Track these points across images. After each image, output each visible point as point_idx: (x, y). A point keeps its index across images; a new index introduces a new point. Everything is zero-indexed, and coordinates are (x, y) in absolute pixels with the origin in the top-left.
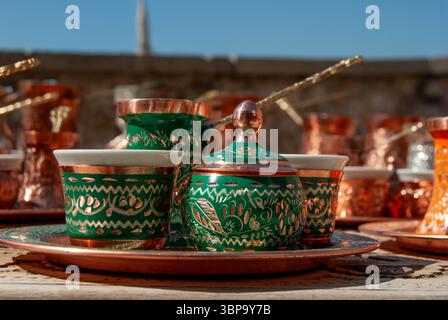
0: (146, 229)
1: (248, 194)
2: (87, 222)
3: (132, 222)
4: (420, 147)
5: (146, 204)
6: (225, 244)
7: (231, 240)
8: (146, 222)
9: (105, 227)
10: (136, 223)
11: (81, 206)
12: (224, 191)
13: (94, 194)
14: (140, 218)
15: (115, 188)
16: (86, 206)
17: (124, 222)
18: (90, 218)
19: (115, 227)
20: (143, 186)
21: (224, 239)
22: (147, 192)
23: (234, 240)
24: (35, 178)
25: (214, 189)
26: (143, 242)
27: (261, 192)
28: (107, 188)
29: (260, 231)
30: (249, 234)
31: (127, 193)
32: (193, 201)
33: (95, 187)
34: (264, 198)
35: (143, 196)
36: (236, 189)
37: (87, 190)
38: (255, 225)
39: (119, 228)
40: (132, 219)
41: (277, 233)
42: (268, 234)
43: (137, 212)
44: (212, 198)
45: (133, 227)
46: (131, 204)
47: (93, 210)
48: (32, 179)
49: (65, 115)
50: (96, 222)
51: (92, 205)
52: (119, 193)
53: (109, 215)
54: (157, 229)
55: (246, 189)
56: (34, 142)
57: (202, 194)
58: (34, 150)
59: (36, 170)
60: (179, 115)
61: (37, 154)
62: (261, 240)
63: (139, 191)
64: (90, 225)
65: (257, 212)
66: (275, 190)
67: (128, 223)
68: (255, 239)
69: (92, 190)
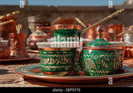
0: (69, 68)
1: (104, 57)
2: (50, 66)
3: (65, 66)
4: (127, 35)
5: (69, 60)
6: (96, 73)
7: (99, 71)
8: (69, 66)
9: (56, 68)
10: (66, 66)
11: (48, 61)
12: (96, 55)
13: (52, 57)
14: (67, 65)
15: (59, 55)
16: (49, 61)
17: (62, 66)
18: (51, 65)
19: (60, 68)
20: (68, 54)
21: (96, 71)
22: (69, 56)
23: (100, 71)
24: (14, 48)
25: (93, 55)
26: (67, 72)
27: (108, 56)
28: (57, 55)
29: (108, 68)
30: (105, 69)
31: (63, 57)
32: (85, 59)
33: (53, 55)
34: (109, 58)
35: (68, 58)
36: (100, 55)
37: (50, 56)
38: (107, 66)
39: (61, 68)
40: (65, 65)
41: (113, 69)
42: (110, 69)
43: (66, 63)
44: (92, 58)
45: (65, 68)
46: (65, 60)
47: (52, 63)
48: (13, 49)
49: (21, 27)
50: (53, 66)
51: (52, 61)
52: (61, 57)
53: (57, 64)
54: (72, 68)
55: (104, 55)
56: (13, 37)
57: (89, 56)
58: (13, 39)
59: (14, 46)
60: (73, 29)
61: (14, 41)
62: (108, 71)
63: (67, 56)
64: (51, 67)
65: (107, 62)
66: (112, 55)
67: (64, 66)
68: (107, 71)
69: (52, 56)
